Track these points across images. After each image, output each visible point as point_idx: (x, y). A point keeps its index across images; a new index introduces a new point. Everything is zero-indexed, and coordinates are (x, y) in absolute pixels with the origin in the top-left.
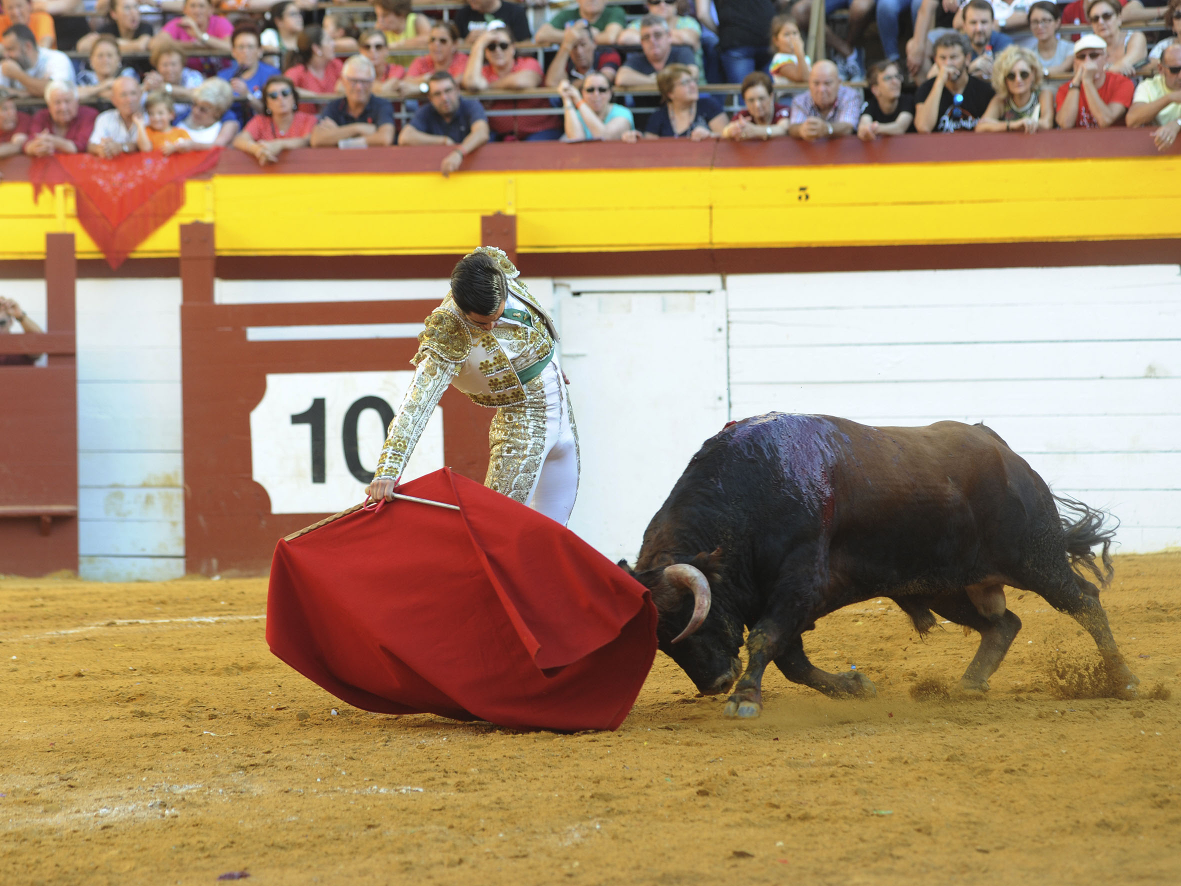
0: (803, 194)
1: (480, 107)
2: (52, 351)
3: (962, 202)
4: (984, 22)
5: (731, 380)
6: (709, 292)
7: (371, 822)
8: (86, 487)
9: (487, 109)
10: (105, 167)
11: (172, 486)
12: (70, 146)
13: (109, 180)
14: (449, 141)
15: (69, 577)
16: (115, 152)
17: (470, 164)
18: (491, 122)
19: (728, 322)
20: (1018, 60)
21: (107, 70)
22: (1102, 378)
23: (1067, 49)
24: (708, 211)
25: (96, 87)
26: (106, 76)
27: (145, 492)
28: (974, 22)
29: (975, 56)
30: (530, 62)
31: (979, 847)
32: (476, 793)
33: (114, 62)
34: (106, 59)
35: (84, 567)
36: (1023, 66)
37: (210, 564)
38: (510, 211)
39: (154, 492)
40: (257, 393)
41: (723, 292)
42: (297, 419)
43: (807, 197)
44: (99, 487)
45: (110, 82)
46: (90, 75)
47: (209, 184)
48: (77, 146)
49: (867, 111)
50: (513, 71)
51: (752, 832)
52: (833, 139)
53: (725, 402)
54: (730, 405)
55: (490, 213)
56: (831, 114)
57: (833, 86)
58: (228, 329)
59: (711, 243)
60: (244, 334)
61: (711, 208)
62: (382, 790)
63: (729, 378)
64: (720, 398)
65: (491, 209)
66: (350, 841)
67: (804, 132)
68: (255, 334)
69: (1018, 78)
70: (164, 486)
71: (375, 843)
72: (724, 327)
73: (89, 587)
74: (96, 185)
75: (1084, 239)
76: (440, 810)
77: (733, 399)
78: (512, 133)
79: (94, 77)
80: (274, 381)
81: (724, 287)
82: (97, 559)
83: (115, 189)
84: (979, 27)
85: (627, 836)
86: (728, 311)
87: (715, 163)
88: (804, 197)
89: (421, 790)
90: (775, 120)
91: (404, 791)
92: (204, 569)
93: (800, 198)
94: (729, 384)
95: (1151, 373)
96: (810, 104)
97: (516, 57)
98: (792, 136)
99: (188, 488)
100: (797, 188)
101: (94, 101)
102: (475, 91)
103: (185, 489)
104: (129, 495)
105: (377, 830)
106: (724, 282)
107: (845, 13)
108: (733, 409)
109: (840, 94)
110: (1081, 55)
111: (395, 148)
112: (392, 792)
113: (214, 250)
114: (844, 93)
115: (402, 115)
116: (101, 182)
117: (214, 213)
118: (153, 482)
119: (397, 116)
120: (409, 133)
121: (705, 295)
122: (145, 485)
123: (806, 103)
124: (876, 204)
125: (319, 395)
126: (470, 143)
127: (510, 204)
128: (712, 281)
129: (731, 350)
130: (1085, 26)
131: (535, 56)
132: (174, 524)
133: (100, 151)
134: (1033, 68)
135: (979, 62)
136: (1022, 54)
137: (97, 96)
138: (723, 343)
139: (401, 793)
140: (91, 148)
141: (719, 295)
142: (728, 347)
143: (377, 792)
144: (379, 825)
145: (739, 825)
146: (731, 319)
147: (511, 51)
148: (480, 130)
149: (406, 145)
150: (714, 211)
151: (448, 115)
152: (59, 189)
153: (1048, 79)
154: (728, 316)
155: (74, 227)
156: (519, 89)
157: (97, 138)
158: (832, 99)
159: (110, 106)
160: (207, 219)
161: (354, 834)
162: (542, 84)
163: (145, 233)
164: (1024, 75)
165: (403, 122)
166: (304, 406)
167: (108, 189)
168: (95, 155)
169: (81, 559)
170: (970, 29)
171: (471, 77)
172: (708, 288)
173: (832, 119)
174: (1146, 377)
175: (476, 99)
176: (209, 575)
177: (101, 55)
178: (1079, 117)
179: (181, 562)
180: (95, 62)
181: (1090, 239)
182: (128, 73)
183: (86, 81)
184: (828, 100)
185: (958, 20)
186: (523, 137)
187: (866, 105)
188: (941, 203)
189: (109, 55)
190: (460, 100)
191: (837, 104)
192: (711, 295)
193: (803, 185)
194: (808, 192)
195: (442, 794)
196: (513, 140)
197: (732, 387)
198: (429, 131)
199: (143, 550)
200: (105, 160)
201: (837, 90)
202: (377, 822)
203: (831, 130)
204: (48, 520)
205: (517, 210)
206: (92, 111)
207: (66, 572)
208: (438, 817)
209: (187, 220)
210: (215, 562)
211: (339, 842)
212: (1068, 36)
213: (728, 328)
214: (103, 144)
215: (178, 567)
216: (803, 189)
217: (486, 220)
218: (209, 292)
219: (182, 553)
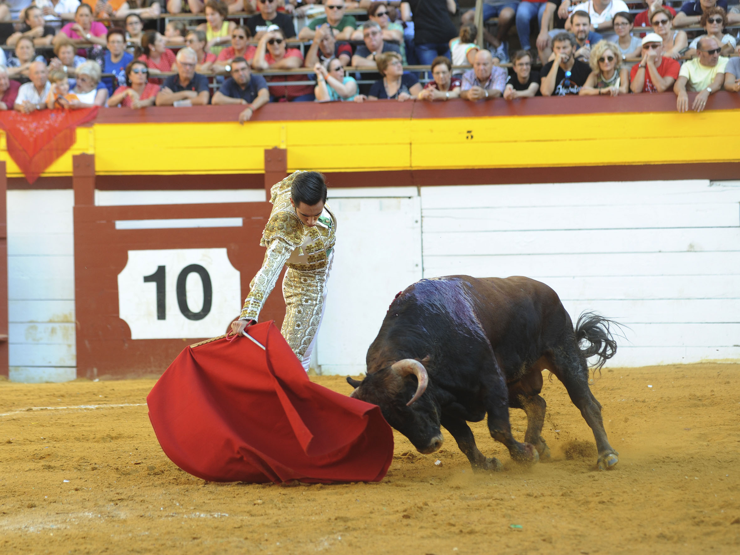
0: (469, 135)
1: (263, 80)
3: (570, 140)
4: (584, 25)
5: (424, 254)
6: (410, 198)
7: (195, 536)
8: (13, 323)
9: (268, 81)
10: (25, 119)
11: (68, 322)
12: (3, 106)
13: (28, 127)
14: (244, 102)
15: (3, 380)
16: (31, 109)
17: (257, 116)
18: (271, 89)
19: (422, 217)
20: (606, 49)
21: (26, 57)
22: (660, 252)
23: (637, 43)
24: (409, 146)
25: (20, 68)
26: (25, 61)
27: (51, 325)
28: (578, 25)
29: (578, 47)
30: (296, 51)
31: (582, 551)
32: (262, 517)
33: (31, 52)
34: (26, 50)
35: (12, 373)
36: (609, 53)
37: (92, 372)
38: (283, 147)
39: (56, 325)
40: (122, 263)
41: (419, 198)
42: (147, 279)
43: (472, 137)
44: (22, 323)
45: (28, 65)
46: (15, 60)
47: (91, 130)
48: (7, 105)
49: (510, 82)
50: (285, 57)
51: (438, 541)
52: (489, 100)
53: (420, 268)
54: (423, 270)
55: (270, 148)
56: (487, 84)
57: (488, 66)
58: (104, 222)
59: (411, 166)
60: (114, 225)
61: (411, 144)
62: (202, 515)
63: (422, 252)
64: (417, 265)
65: (271, 144)
66: (182, 548)
67: (470, 96)
68: (121, 225)
69: (606, 61)
70: (63, 322)
71: (198, 549)
72: (419, 220)
73: (16, 386)
74: (19, 130)
75: (648, 164)
76: (239, 528)
77: (424, 266)
78: (284, 97)
79: (18, 61)
80: (132, 255)
81: (419, 194)
82: (20, 368)
83: (31, 133)
84: (582, 28)
85: (358, 544)
86: (422, 209)
87: (413, 115)
88: (470, 137)
89: (227, 515)
90: (451, 88)
91: (216, 516)
92: (88, 374)
93: (467, 137)
94: (422, 256)
95: (691, 249)
96: (473, 79)
97: (286, 48)
98: (462, 99)
99: (78, 323)
100: (466, 131)
101: (18, 76)
102: (260, 70)
103: (76, 324)
104: (41, 327)
105: (199, 541)
106: (419, 191)
107: (496, 20)
108: (425, 272)
109: (493, 71)
110: (646, 46)
111: (209, 106)
112: (209, 516)
113: (95, 172)
114: (496, 71)
115: (214, 85)
116: (22, 128)
117: (95, 148)
118: (56, 320)
119: (211, 86)
120: (218, 97)
121: (407, 199)
122: (51, 321)
123: (471, 77)
124: (516, 141)
125: (162, 264)
126: (257, 103)
127: (283, 142)
128: (411, 190)
129: (423, 234)
130: (648, 28)
131: (298, 47)
132: (69, 346)
133: (22, 109)
134: (616, 54)
135: (581, 51)
136: (609, 45)
137: (20, 73)
138: (419, 230)
139: (214, 517)
140: (16, 107)
141: (416, 199)
142: (422, 232)
143: (199, 516)
144: (200, 538)
145: (429, 537)
146: (423, 215)
147: (283, 44)
148: (263, 95)
149: (216, 104)
150: (413, 146)
151: (243, 85)
153: (625, 61)
154: (422, 213)
155: (5, 157)
156: (288, 69)
157: (20, 100)
158: (488, 74)
159: (28, 80)
160: (90, 152)
161: (184, 543)
162: (303, 66)
163: (50, 161)
164: (610, 59)
165: (215, 90)
166: (152, 270)
167: (27, 133)
168: (19, 111)
169: (10, 368)
170: (575, 29)
171: (258, 61)
172: (409, 195)
173: (488, 87)
174: (688, 251)
175: (261, 75)
176: (92, 378)
177: (22, 48)
178: (645, 86)
179: (74, 370)
180: (18, 52)
181: (652, 163)
182: (40, 59)
183: (13, 64)
184: (485, 75)
185: (568, 24)
186: (291, 99)
187: (509, 77)
188: (558, 140)
189: (28, 48)
190: (251, 75)
191: (491, 77)
192: (411, 200)
193: (469, 129)
194: (472, 133)
195: (241, 518)
196: (285, 101)
197: (424, 257)
198: (231, 95)
199: (50, 362)
200: (25, 115)
201: (491, 68)
202: (199, 536)
203: (487, 95)
205: (287, 146)
206: (17, 83)
208: (238, 533)
209: (78, 153)
210: (95, 370)
211: (175, 548)
212: (638, 35)
213: (422, 220)
214: (24, 105)
215: (72, 373)
216: (469, 132)
217: (267, 152)
218: (91, 198)
219: (74, 363)
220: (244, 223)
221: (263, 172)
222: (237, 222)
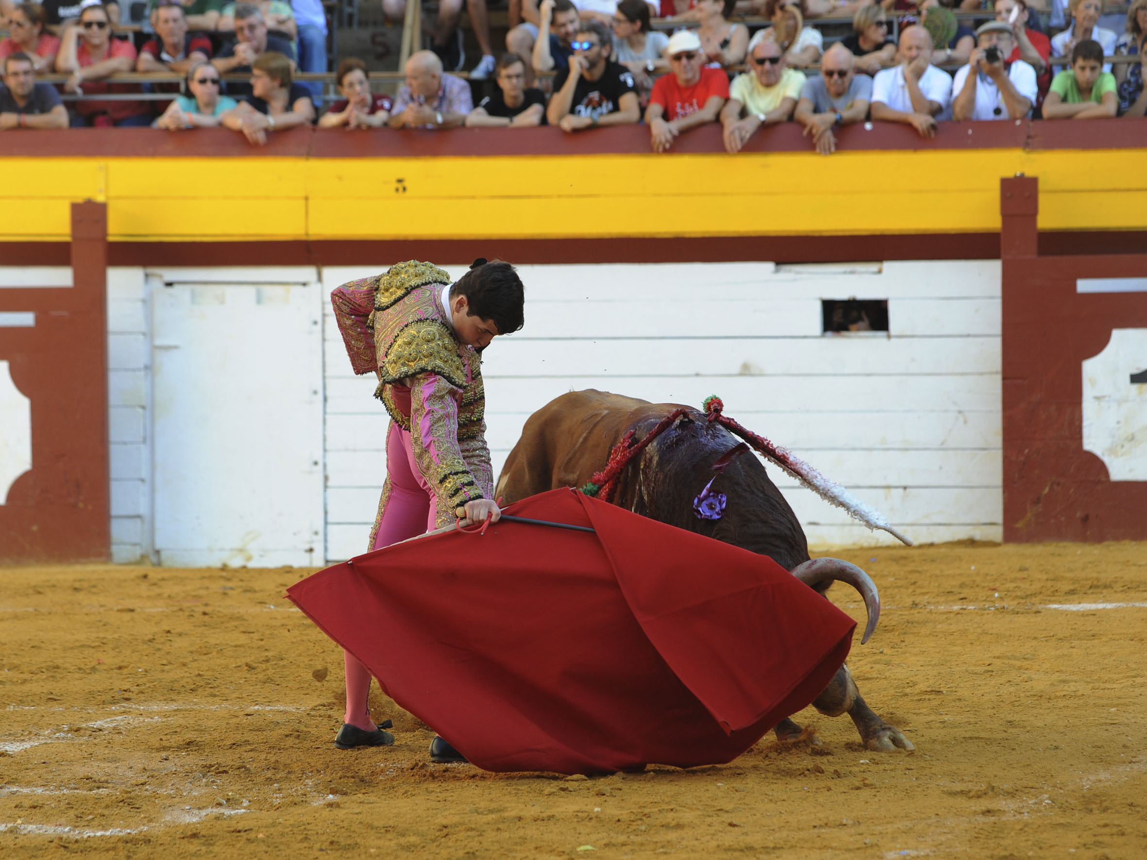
0: (400, 186)
3: (560, 196)
5: (328, 374)
6: (304, 284)
19: (324, 315)
22: (697, 375)
24: (303, 202)
41: (316, 285)
43: (404, 189)
53: (320, 396)
54: (325, 399)
55: (79, 200)
59: (307, 235)
61: (307, 198)
63: (324, 371)
64: (315, 393)
72: (319, 319)
75: (681, 236)
77: (328, 393)
81: (320, 279)
86: (323, 303)
87: (313, 152)
88: (401, 190)
90: (373, 111)
93: (397, 190)
94: (324, 378)
95: (746, 371)
97: (111, 38)
98: (391, 128)
100: (394, 180)
106: (319, 274)
108: (329, 402)
109: (448, 83)
121: (301, 287)
124: (473, 197)
127: (101, 191)
128: (307, 273)
129: (327, 344)
138: (319, 336)
142: (324, 340)
146: (326, 312)
147: (107, 31)
150: (310, 202)
151: (24, 98)
154: (324, 309)
162: (133, 69)
171: (64, 60)
172: (303, 280)
174: (742, 374)
181: (687, 236)
188: (539, 197)
192: (306, 287)
193: (400, 176)
194: (406, 184)
197: (328, 381)
203: (440, 121)
205: (108, 198)
213: (324, 321)
216: (400, 181)
220: (37, 320)
221: (68, 239)
222: (26, 319)
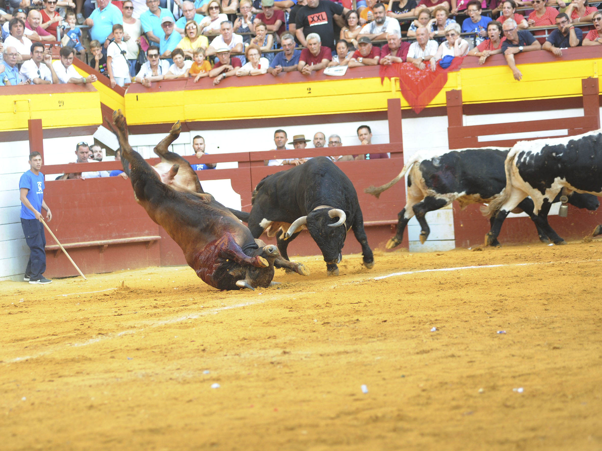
2: (392, 151)
11: (448, 208)
12: (400, 60)
13: (414, 75)
15: (404, 251)
35: (411, 246)
37: (466, 243)
38: (595, 76)
39: (440, 211)
47: (458, 73)
48: (402, 59)
58: (469, 137)
60: (477, 139)
65: (586, 75)
68: (482, 139)
73: (414, 255)
74: (408, 77)
82: (417, 242)
83: (416, 78)
92: (463, 245)
99: (455, 210)
103: (453, 210)
113: (462, 102)
116: (410, 76)
117: (461, 86)
132: (450, 225)
152: (393, 79)
155: (399, 95)
160: (458, 88)
163: (432, 96)
167: (413, 79)
168: (409, 62)
169: (410, 243)
176: (466, 247)
179: (454, 242)
199: (437, 237)
204: (394, 226)
207: (403, 249)
209: (449, 90)
210: (468, 241)
215: (452, 244)
217: (583, 81)
218: (460, 121)
219: (453, 238)
